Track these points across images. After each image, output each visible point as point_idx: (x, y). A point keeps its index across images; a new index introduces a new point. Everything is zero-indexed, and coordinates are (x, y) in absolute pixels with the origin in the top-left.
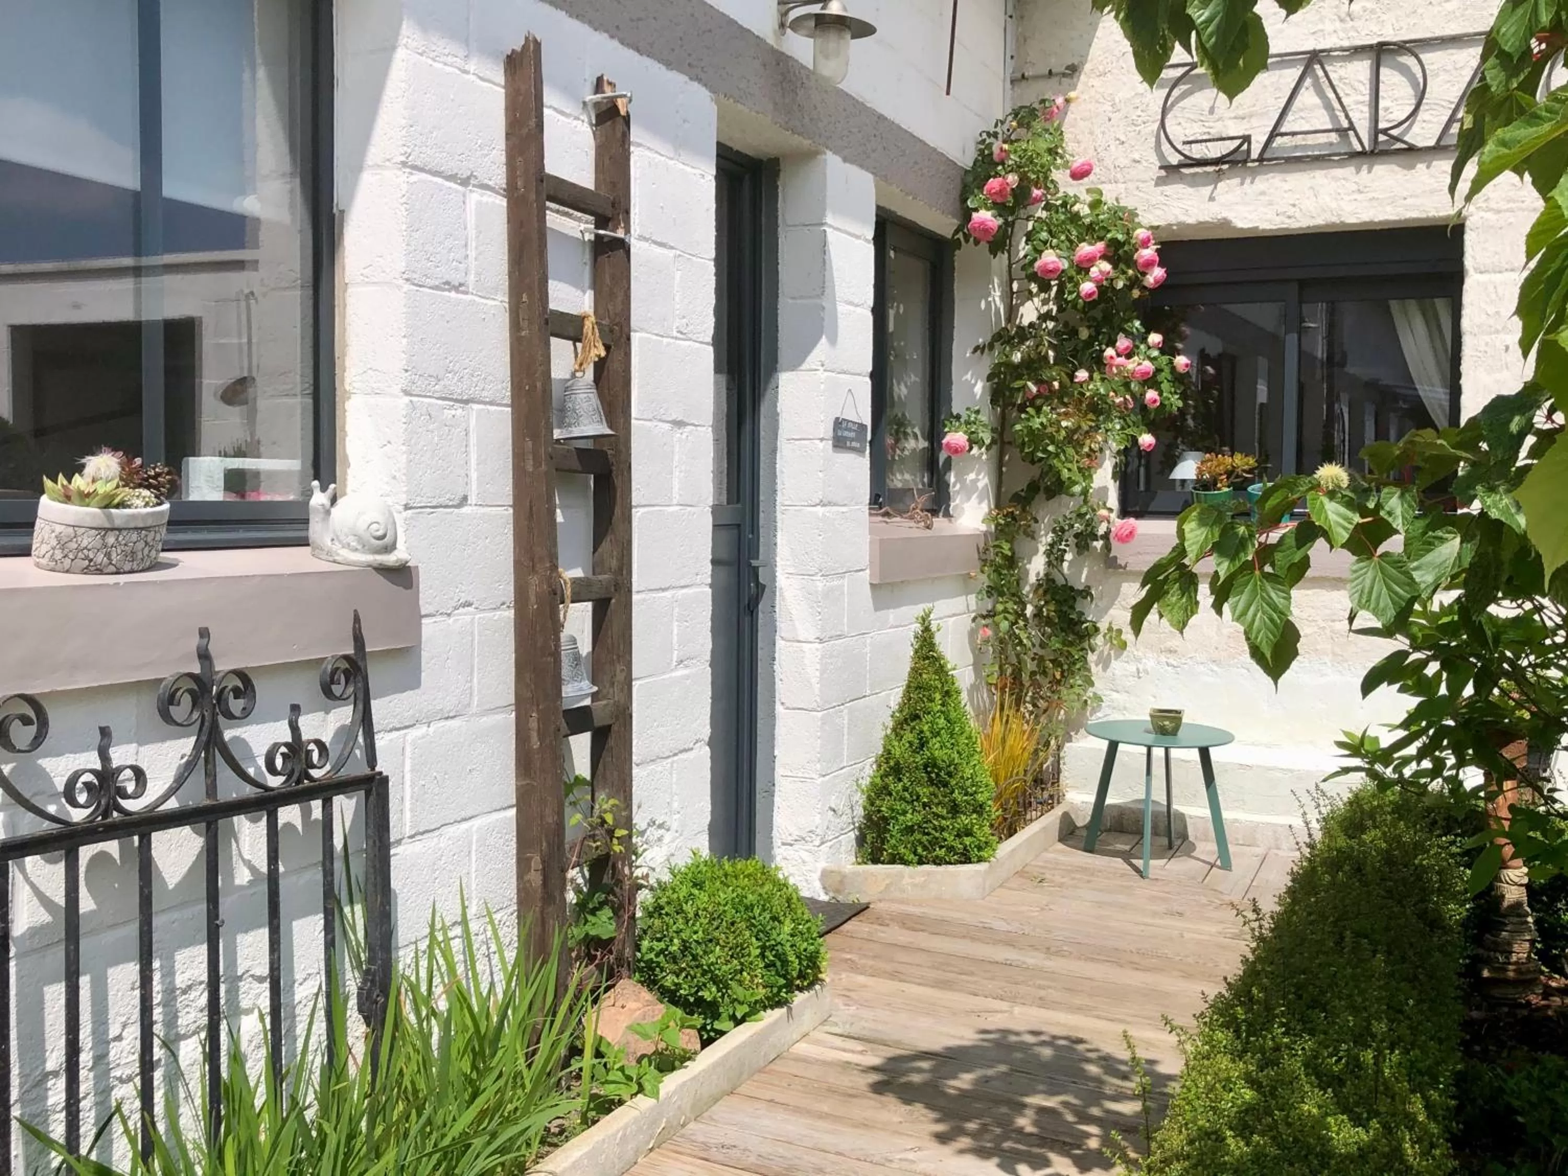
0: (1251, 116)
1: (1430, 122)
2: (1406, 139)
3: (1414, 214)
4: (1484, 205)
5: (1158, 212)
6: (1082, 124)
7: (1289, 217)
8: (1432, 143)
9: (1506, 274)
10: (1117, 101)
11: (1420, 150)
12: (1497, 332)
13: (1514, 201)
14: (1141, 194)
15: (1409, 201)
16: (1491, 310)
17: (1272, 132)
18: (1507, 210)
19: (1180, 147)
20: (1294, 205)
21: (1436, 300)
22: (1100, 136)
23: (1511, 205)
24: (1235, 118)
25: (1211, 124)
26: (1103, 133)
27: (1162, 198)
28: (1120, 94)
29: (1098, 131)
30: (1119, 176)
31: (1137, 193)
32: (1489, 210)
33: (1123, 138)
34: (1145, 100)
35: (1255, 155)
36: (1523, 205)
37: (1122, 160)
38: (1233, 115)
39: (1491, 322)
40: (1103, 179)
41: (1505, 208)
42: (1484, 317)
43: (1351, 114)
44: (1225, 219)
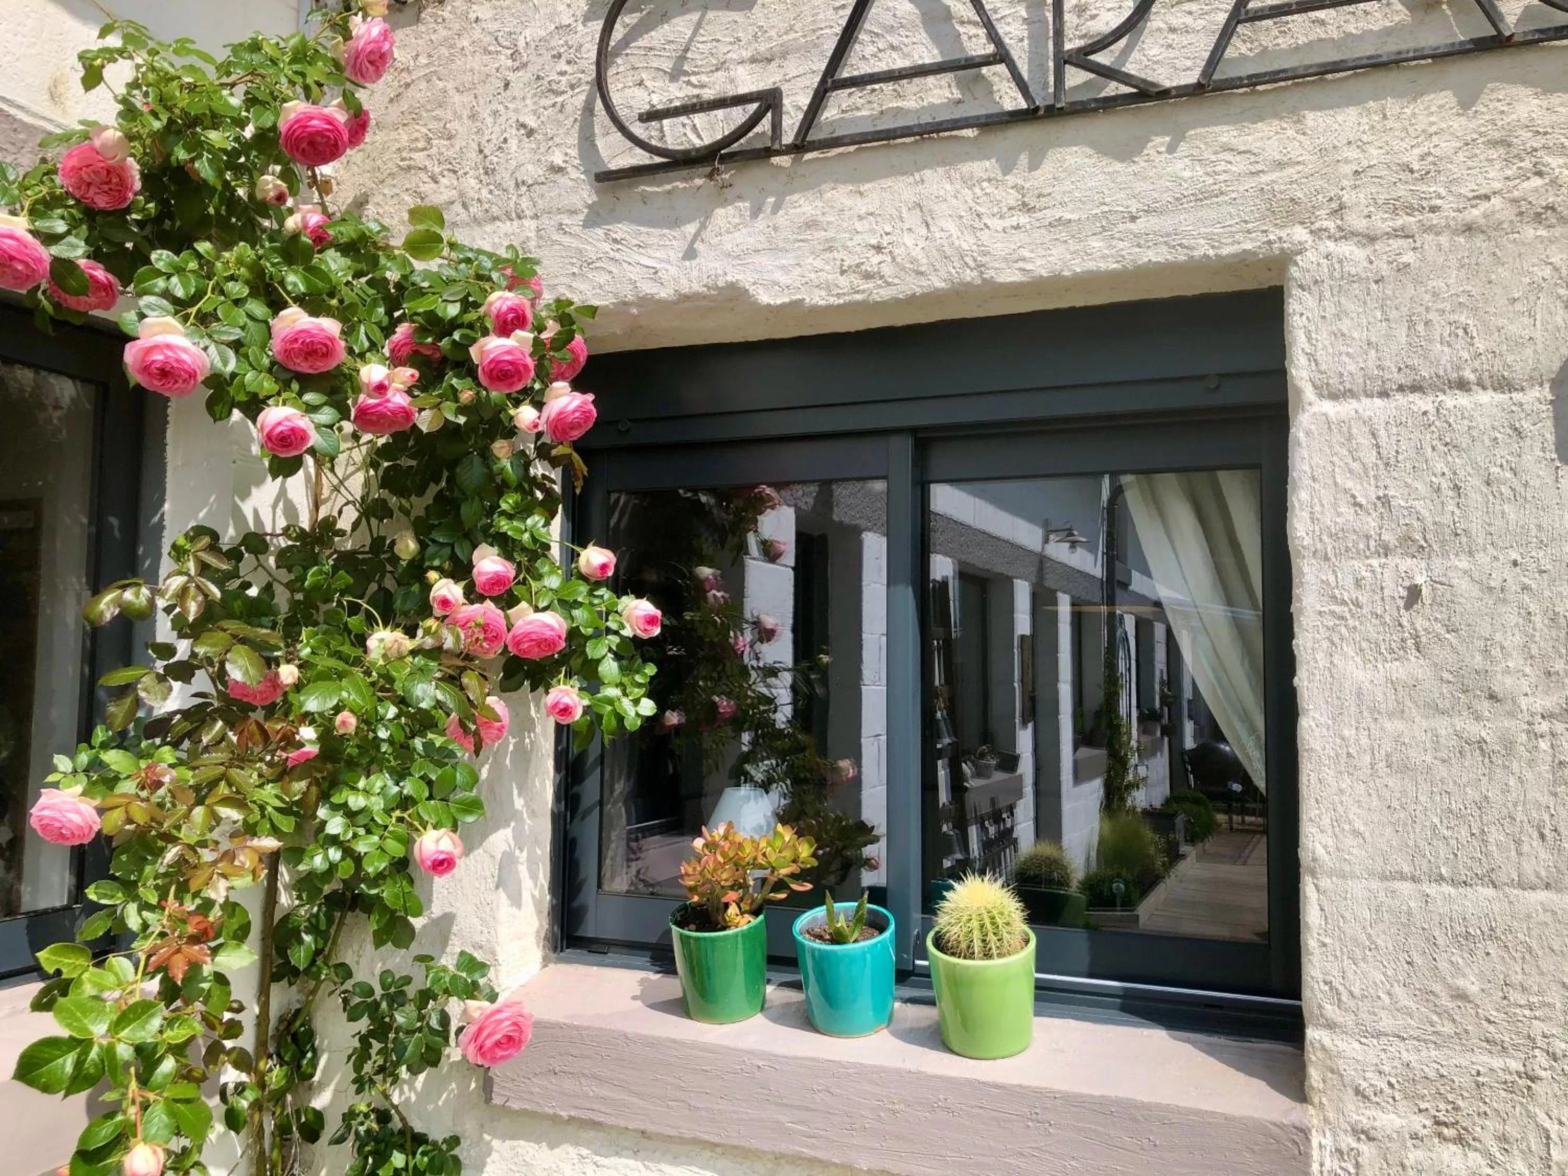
0: (784, 55)
1: (1187, 30)
2: (1130, 68)
3: (1156, 255)
4: (1331, 225)
5: (602, 278)
6: (457, 98)
7: (868, 276)
8: (1192, 78)
9: (1401, 399)
10: (521, 44)
11: (1164, 94)
12: (1386, 551)
13: (1410, 210)
14: (566, 240)
15: (1141, 225)
16: (1366, 493)
17: (823, 81)
18: (1397, 233)
19: (638, 130)
20: (878, 249)
21: (1222, 475)
22: (489, 120)
23: (1403, 220)
24: (753, 60)
25: (704, 78)
26: (495, 113)
27: (606, 247)
28: (527, 32)
29: (485, 113)
30: (525, 203)
31: (556, 237)
32: (1344, 234)
33: (532, 122)
34: (573, 40)
35: (788, 138)
36: (1435, 219)
37: (530, 167)
38: (746, 54)
39: (1371, 523)
40: (495, 210)
41: (1387, 226)
42: (1347, 510)
43: (1001, 29)
44: (732, 286)
